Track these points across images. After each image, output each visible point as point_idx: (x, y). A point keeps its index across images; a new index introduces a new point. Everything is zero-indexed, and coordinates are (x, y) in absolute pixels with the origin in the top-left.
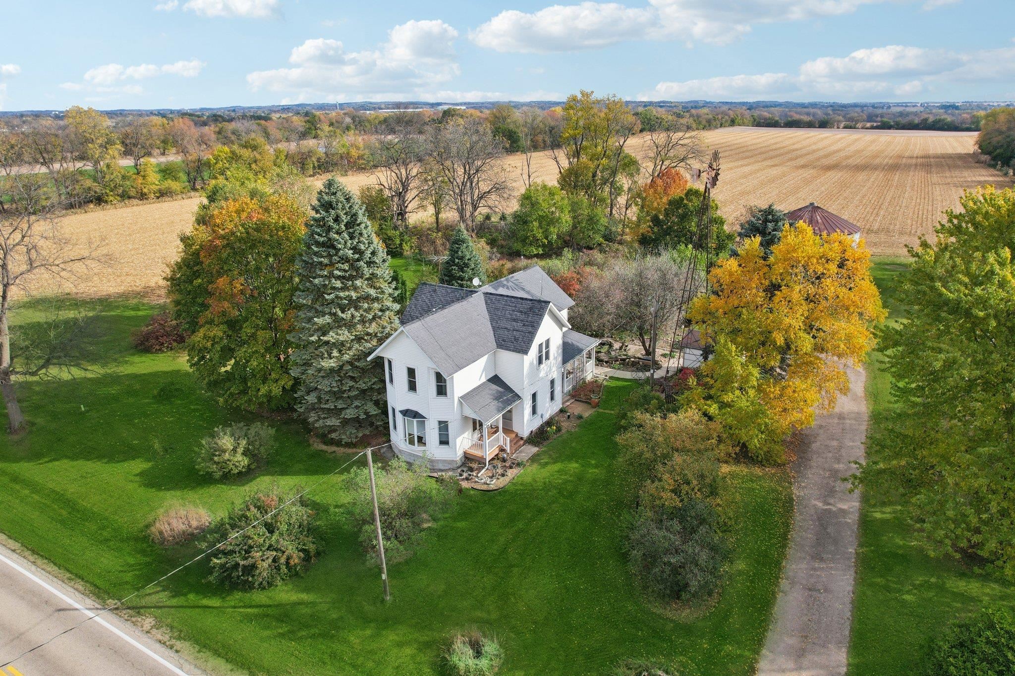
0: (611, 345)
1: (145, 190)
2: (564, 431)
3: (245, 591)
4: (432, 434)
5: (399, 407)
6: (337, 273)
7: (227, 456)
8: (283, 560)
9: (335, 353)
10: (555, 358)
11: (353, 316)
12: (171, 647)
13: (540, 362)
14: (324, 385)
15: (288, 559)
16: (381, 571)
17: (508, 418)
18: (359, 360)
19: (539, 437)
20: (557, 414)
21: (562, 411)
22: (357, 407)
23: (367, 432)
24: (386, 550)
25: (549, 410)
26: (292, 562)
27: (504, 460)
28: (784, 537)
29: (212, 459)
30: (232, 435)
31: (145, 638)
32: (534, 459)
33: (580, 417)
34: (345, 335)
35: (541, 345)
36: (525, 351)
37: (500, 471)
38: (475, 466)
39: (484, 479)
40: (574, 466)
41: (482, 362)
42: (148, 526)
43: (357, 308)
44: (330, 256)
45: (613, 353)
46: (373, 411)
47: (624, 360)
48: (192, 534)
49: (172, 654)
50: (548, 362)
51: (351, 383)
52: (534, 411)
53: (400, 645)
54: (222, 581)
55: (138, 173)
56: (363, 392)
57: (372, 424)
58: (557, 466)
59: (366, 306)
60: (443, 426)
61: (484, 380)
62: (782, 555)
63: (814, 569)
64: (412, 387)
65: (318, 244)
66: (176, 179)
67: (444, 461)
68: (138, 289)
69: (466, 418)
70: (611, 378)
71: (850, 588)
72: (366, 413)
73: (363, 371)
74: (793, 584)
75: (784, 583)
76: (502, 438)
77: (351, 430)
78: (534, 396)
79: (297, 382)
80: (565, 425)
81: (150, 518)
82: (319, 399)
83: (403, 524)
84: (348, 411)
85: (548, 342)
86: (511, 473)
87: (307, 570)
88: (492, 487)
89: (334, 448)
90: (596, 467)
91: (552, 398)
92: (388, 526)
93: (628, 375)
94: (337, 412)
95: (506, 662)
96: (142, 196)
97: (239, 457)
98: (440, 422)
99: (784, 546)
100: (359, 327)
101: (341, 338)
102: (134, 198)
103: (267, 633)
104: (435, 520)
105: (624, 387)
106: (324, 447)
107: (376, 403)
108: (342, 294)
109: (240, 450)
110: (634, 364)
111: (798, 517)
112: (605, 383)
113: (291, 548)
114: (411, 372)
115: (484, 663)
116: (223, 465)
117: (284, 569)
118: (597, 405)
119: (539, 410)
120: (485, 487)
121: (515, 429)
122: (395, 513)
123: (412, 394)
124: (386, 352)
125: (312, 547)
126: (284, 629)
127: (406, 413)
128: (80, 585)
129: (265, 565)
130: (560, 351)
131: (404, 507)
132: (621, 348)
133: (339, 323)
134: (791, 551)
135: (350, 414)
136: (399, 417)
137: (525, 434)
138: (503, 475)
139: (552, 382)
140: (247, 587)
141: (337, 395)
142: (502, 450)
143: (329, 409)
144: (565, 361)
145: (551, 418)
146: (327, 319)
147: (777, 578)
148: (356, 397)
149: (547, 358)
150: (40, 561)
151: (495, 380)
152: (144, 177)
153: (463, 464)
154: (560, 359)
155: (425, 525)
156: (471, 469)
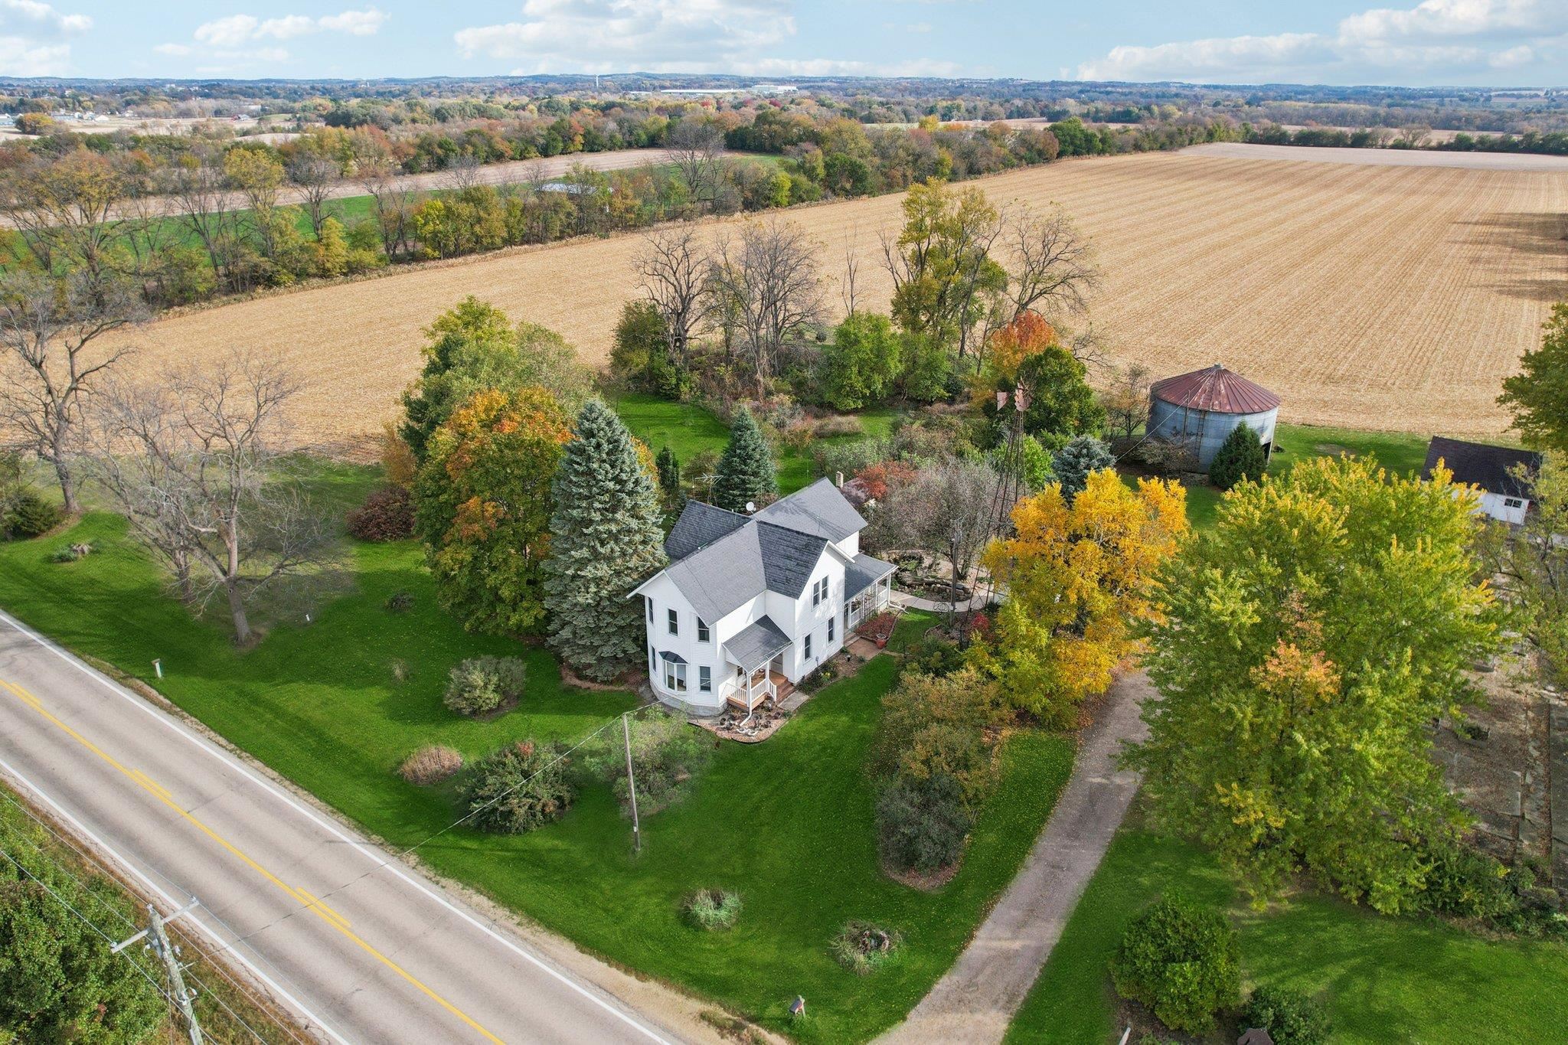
0: (920, 560)
1: (328, 265)
2: (841, 676)
3: (501, 835)
4: (693, 679)
5: (661, 648)
6: (597, 505)
7: (478, 692)
8: (539, 808)
9: (593, 589)
10: (835, 596)
11: (612, 550)
12: (437, 883)
13: (816, 601)
14: (581, 621)
15: (544, 806)
16: (633, 824)
17: (777, 663)
18: (617, 595)
19: (810, 683)
20: (836, 656)
21: (843, 651)
22: (615, 645)
23: (624, 669)
24: (639, 805)
25: (824, 651)
26: (547, 810)
27: (769, 710)
28: (1046, 812)
29: (460, 695)
30: (483, 670)
31: (413, 873)
32: (801, 709)
33: (862, 660)
34: (603, 570)
35: (816, 586)
36: (795, 594)
37: (763, 722)
38: (737, 714)
39: (746, 730)
40: (844, 720)
41: (749, 605)
42: (400, 763)
43: (617, 540)
44: (589, 487)
45: (920, 573)
46: (632, 649)
47: (929, 584)
48: (445, 775)
49: (439, 889)
50: (826, 601)
51: (610, 620)
52: (807, 654)
53: (648, 894)
54: (479, 827)
55: (320, 240)
56: (621, 628)
57: (630, 661)
58: (825, 719)
59: (627, 539)
60: (705, 671)
61: (751, 622)
62: (1038, 830)
63: (1065, 847)
64: (674, 629)
65: (577, 473)
66: (370, 247)
67: (705, 708)
68: (341, 440)
69: (729, 664)
70: (909, 609)
71: (1094, 868)
72: (624, 652)
73: (622, 607)
74: (1038, 860)
75: (1030, 860)
76: (768, 686)
77: (607, 667)
78: (808, 639)
79: (550, 615)
80: (843, 670)
81: (402, 754)
82: (574, 633)
83: (657, 778)
84: (605, 649)
85: (825, 581)
86: (776, 724)
87: (560, 816)
88: (754, 739)
89: (588, 684)
90: (867, 722)
91: (831, 638)
92: (642, 780)
93: (928, 605)
94: (593, 649)
95: (743, 915)
96: (325, 274)
97: (490, 694)
98: (702, 668)
99: (1043, 821)
100: (619, 561)
101: (599, 574)
102: (314, 276)
103: (523, 876)
104: (690, 772)
105: (921, 622)
106: (578, 682)
107: (635, 640)
108: (601, 528)
109: (491, 687)
110: (940, 591)
111: (1068, 790)
112: (899, 616)
113: (545, 794)
114: (673, 615)
115: (723, 914)
116: (472, 702)
117: (539, 816)
118: (884, 646)
119: (814, 653)
120: (745, 739)
121: (785, 674)
122: (649, 767)
123: (672, 636)
124: (646, 590)
125: (567, 796)
126: (541, 872)
127: (666, 655)
128: (343, 818)
129: (522, 811)
130: (842, 587)
131: (658, 761)
132: (930, 567)
133: (596, 556)
134: (1048, 829)
135: (607, 651)
136: (659, 659)
137: (796, 679)
138: (766, 727)
139: (831, 622)
140: (505, 831)
141: (594, 631)
142: (768, 698)
143: (584, 646)
144: (847, 596)
145: (829, 661)
146: (585, 553)
147: (1024, 853)
148: (614, 634)
149: (825, 595)
150: (301, 792)
151: (765, 622)
152: (328, 246)
153: (726, 712)
154: (842, 595)
155: (680, 777)
156: (734, 718)
